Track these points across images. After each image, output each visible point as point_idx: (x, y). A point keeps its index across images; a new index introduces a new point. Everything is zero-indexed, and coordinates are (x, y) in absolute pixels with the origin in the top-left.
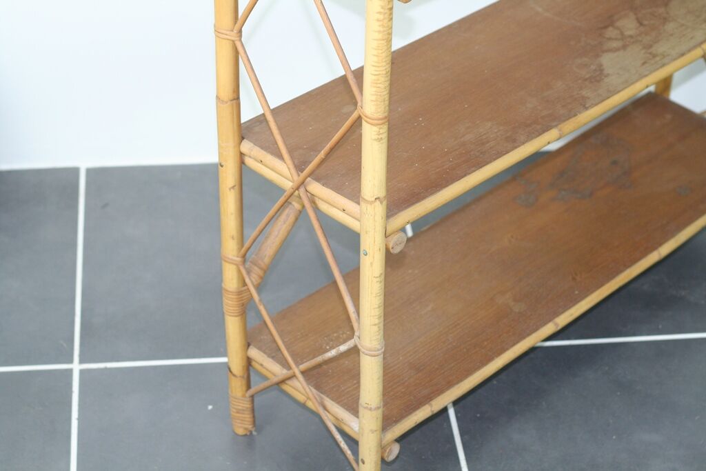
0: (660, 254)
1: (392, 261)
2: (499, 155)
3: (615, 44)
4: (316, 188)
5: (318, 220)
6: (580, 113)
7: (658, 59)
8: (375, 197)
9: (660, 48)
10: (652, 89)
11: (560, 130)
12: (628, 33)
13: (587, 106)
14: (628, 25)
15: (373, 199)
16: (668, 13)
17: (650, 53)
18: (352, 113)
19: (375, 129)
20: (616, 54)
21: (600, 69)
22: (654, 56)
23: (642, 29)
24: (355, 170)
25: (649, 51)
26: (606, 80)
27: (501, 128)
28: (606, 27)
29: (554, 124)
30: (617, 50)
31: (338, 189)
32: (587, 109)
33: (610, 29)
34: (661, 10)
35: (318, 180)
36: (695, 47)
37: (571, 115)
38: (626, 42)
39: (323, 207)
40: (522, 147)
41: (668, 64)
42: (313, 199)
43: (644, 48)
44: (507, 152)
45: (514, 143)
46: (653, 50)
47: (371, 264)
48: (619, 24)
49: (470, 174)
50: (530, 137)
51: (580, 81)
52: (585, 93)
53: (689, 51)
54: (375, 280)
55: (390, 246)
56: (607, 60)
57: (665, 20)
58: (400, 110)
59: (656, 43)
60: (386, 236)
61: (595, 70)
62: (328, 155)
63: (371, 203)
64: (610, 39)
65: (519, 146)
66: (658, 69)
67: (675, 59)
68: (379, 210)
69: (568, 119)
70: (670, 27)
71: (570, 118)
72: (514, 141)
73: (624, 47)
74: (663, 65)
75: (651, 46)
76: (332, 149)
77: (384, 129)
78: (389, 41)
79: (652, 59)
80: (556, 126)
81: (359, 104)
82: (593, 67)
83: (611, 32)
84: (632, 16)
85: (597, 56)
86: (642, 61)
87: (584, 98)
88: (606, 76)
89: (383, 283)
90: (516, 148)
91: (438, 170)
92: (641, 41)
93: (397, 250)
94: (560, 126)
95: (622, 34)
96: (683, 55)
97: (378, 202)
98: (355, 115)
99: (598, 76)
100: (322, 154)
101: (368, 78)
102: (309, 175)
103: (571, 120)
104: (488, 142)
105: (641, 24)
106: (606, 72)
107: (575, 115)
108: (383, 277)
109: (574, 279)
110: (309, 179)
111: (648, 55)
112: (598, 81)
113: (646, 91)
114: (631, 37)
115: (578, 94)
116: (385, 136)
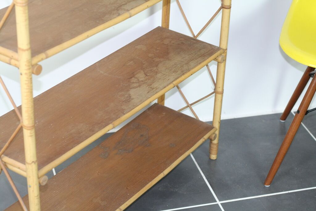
0: (164, 174)
1: (42, 188)
2: (87, 137)
3: (135, 85)
4: (6, 159)
5: (8, 173)
6: (121, 116)
7: (154, 90)
8: (32, 161)
9: (155, 85)
10: (156, 101)
11: (113, 125)
12: (141, 80)
13: (124, 113)
14: (141, 76)
15: (31, 162)
16: (158, 70)
17: (151, 88)
18: (18, 125)
19: (29, 131)
20: (136, 89)
21: (130, 96)
22: (153, 89)
23: (147, 77)
24: (22, 150)
25: (150, 87)
26: (133, 101)
27: (88, 126)
28: (131, 78)
29: (110, 122)
30: (137, 87)
31: (16, 159)
32: (124, 114)
33: (133, 78)
34: (155, 68)
35: (7, 155)
36: (170, 84)
37: (118, 117)
38: (140, 84)
39: (10, 167)
40: (97, 133)
41: (159, 92)
42: (5, 164)
43: (148, 86)
44: (90, 136)
45: (93, 132)
46: (152, 86)
47: (33, 191)
48: (136, 76)
49: (74, 147)
50: (100, 128)
51: (121, 102)
52: (123, 107)
53: (168, 85)
54: (36, 198)
55: (41, 182)
56: (132, 92)
57: (157, 73)
58: (42, 121)
59: (153, 83)
60: (39, 178)
61: (127, 97)
62: (10, 144)
63: (30, 164)
64: (133, 83)
65: (95, 133)
66: (154, 94)
67: (162, 90)
68: (34, 167)
69: (116, 119)
70: (159, 75)
71: (117, 119)
72: (93, 131)
73: (139, 86)
74: (157, 92)
75: (151, 85)
76: (11, 142)
77: (33, 131)
78: (31, 93)
79: (152, 90)
80: (111, 123)
81: (21, 121)
82: (126, 96)
83: (134, 80)
84: (142, 72)
85: (128, 91)
86: (148, 91)
87: (123, 110)
88: (132, 99)
89: (39, 199)
90: (94, 134)
91: (60, 147)
92: (147, 83)
93: (44, 184)
94: (113, 123)
95: (138, 80)
96: (165, 87)
97: (33, 164)
98: (19, 126)
99: (129, 100)
100: (7, 144)
101: (24, 110)
102: (3, 153)
103: (118, 120)
104: (82, 132)
105: (146, 75)
106: (132, 97)
107: (119, 118)
108: (39, 196)
109: (127, 188)
110: (3, 155)
111: (150, 89)
112: (129, 102)
113: (153, 103)
114: (142, 81)
115: (120, 108)
116: (34, 134)
